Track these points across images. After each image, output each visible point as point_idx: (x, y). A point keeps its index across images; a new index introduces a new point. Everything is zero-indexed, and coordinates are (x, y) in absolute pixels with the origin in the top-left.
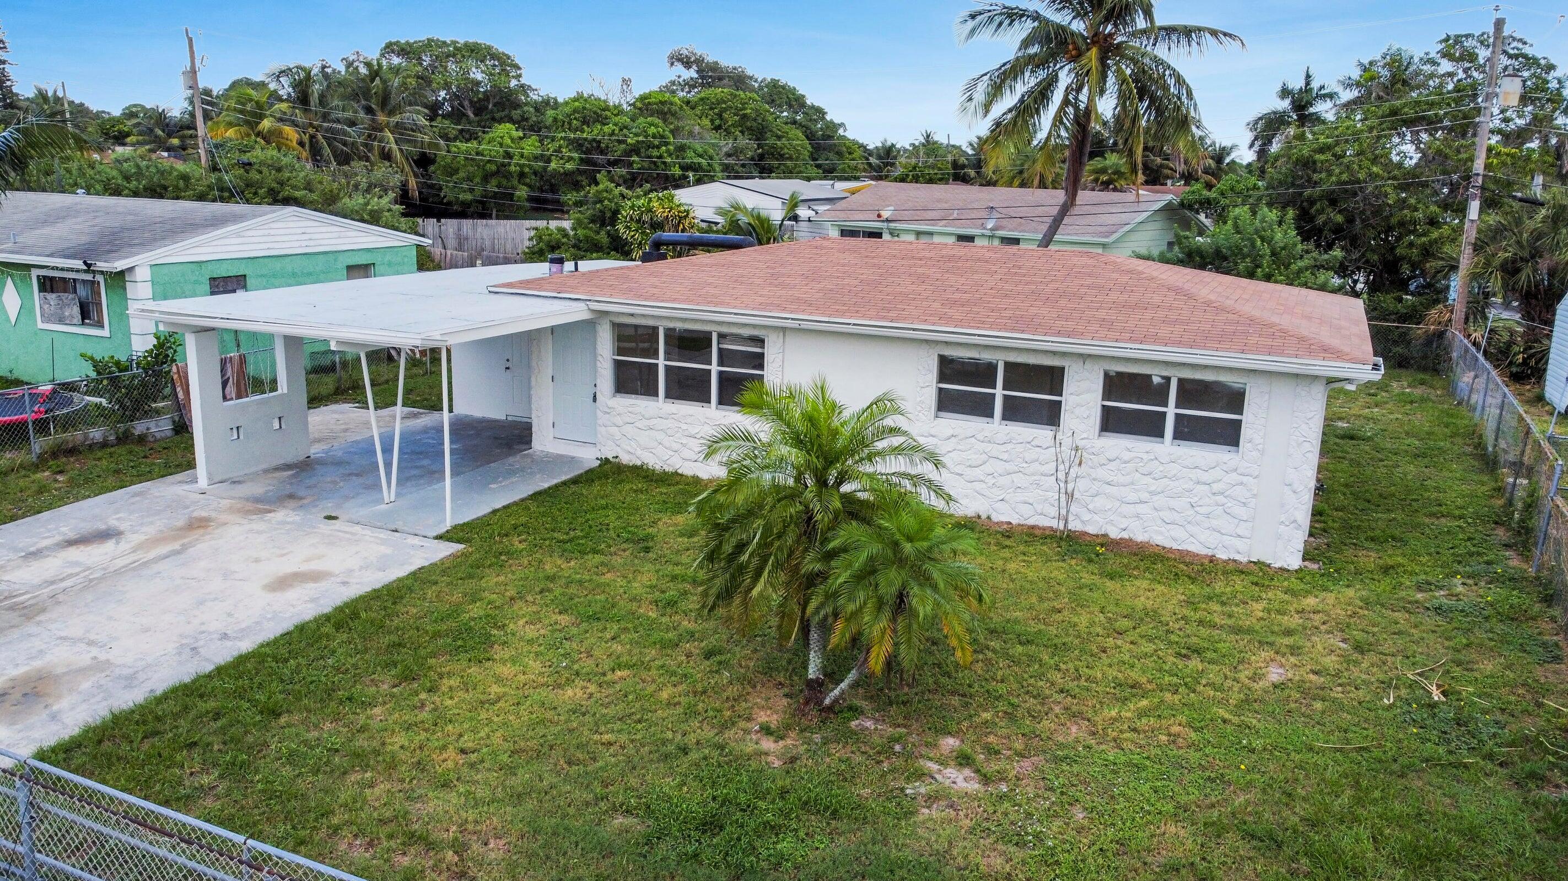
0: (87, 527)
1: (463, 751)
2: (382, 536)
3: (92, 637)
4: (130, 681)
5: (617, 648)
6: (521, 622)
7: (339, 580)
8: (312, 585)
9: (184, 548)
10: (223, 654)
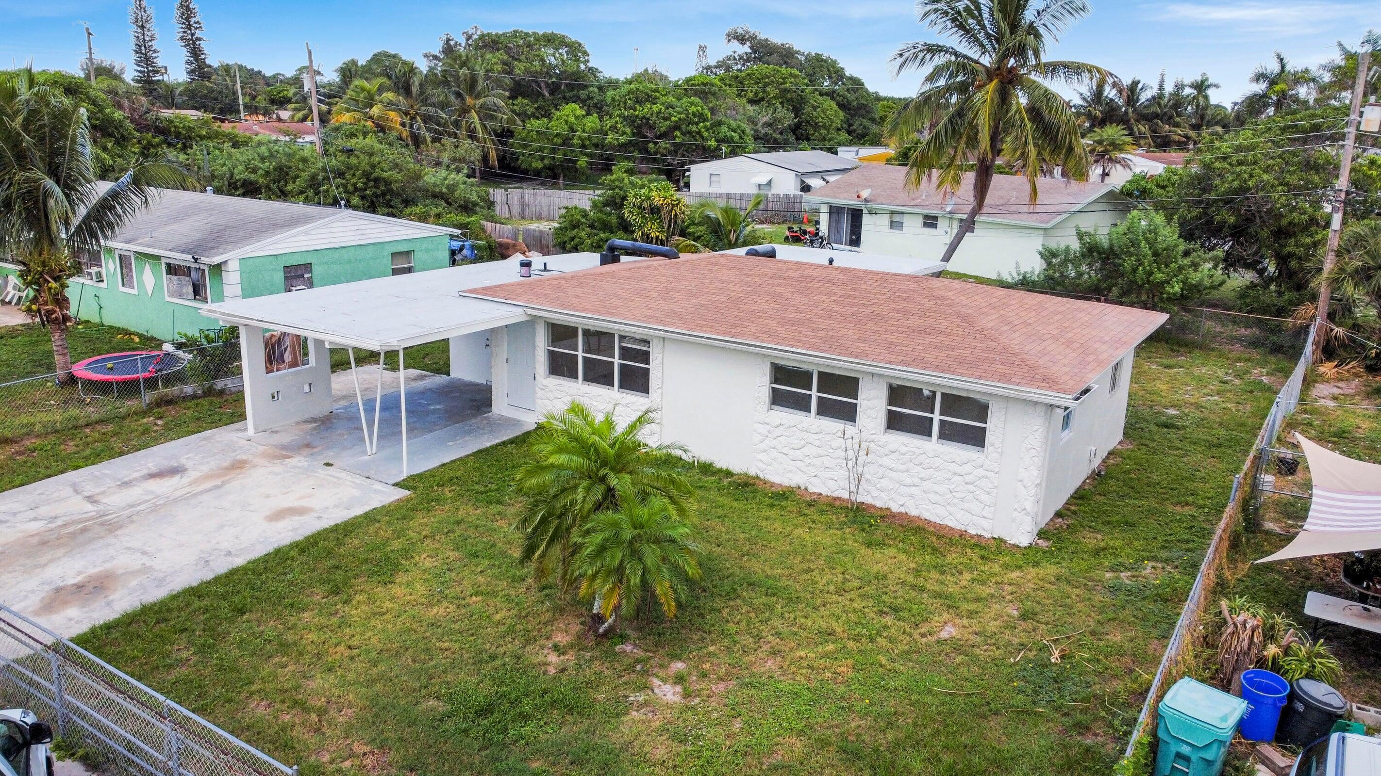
0: (166, 464)
1: (350, 647)
2: (358, 481)
3: (147, 549)
4: (160, 582)
5: (481, 579)
6: (424, 556)
7: (316, 515)
8: (297, 518)
9: (224, 484)
10: (222, 566)
